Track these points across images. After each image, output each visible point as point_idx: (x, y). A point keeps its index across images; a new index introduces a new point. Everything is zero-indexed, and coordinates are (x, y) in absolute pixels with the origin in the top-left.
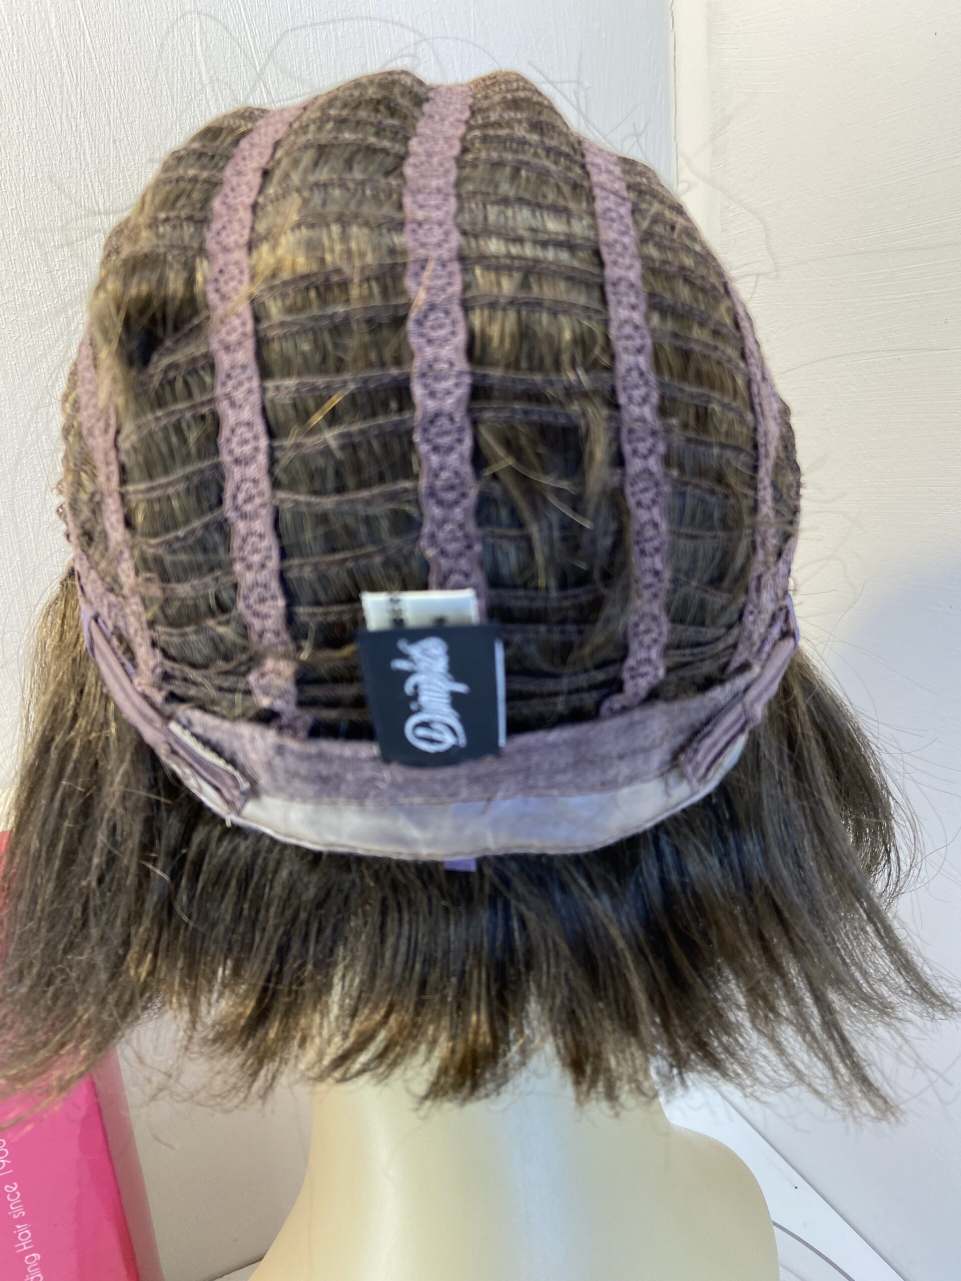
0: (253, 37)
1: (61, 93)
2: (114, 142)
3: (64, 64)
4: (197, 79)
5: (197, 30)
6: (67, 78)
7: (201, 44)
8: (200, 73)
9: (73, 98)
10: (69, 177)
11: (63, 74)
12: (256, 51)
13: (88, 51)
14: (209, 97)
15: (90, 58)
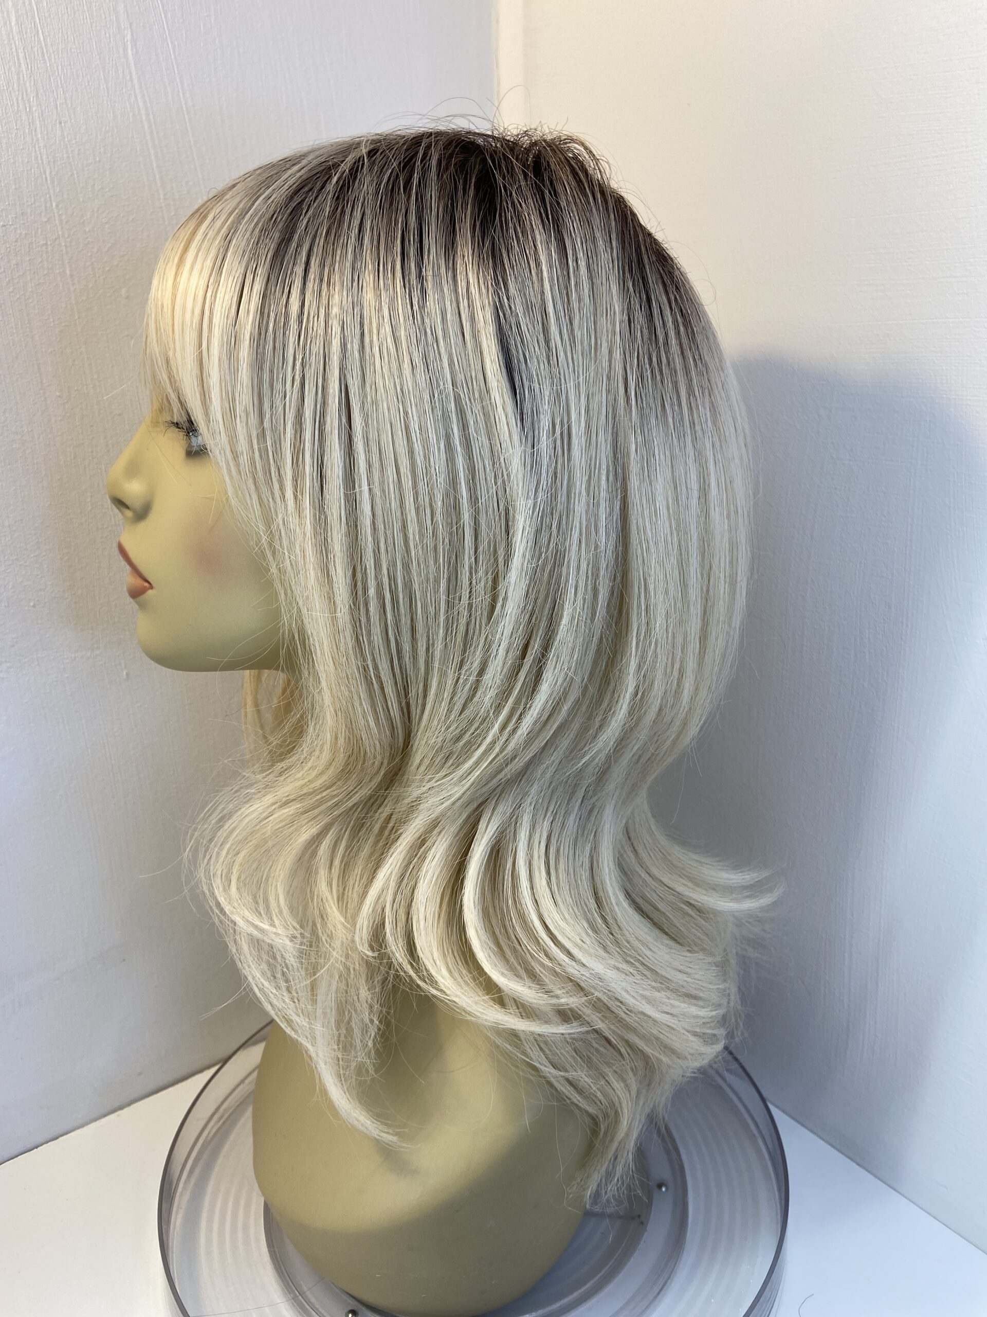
0: (174, 47)
1: (19, 79)
2: (60, 123)
3: (21, 55)
4: (128, 78)
5: (129, 37)
6: (23, 67)
7: (132, 49)
8: (130, 73)
9: (28, 84)
10: (23, 149)
11: (20, 64)
12: (176, 59)
13: (41, 47)
14: (137, 91)
15: (43, 53)
